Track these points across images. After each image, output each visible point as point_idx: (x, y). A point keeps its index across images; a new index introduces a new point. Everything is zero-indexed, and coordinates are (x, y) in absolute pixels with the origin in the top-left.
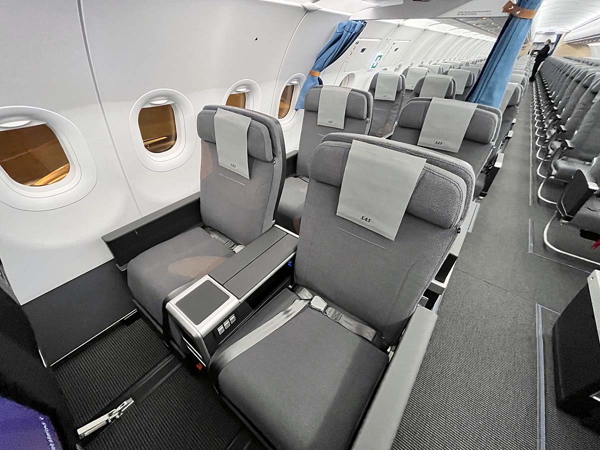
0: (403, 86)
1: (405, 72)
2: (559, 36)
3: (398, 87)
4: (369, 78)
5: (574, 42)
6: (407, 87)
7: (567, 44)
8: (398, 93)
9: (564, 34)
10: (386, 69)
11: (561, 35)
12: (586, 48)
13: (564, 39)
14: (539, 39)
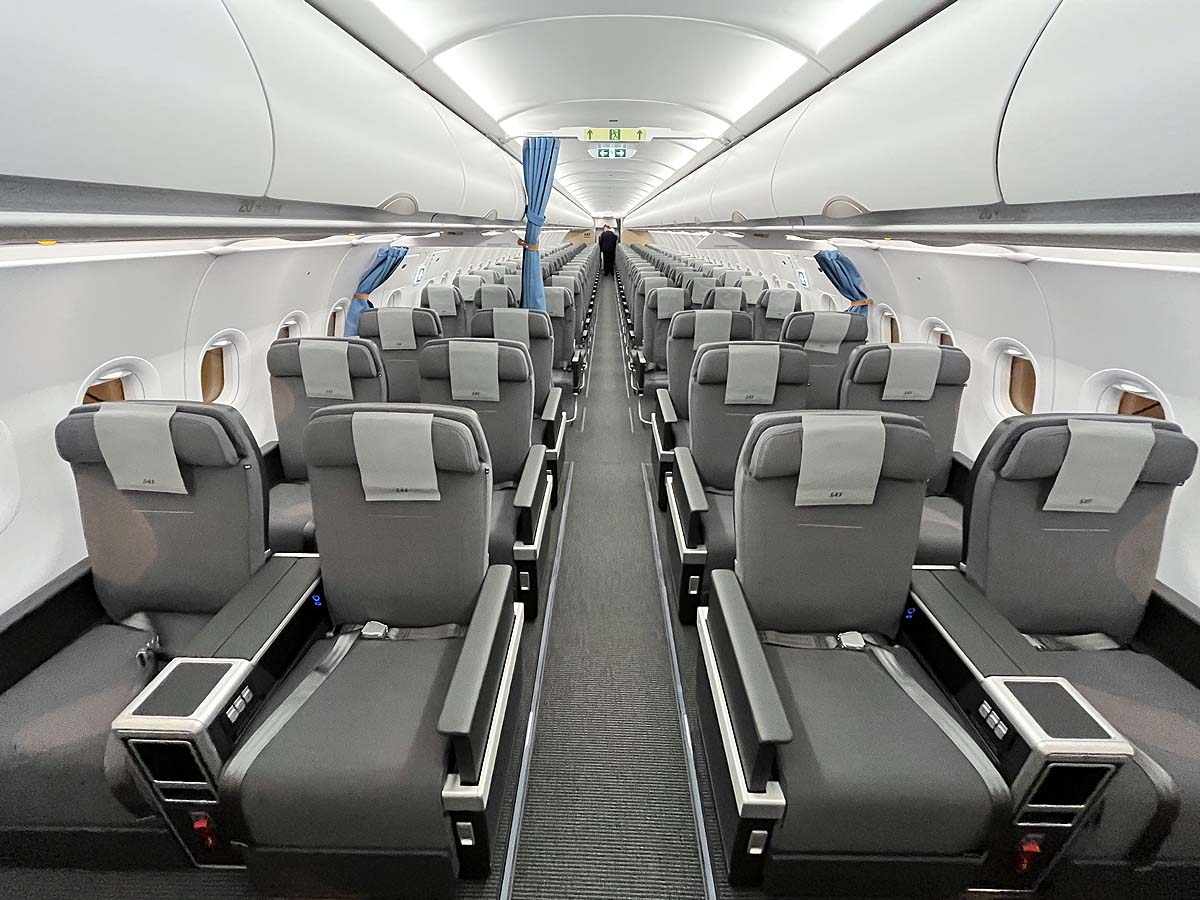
0: (461, 298)
1: (456, 282)
2: (619, 221)
3: (456, 300)
4: (416, 294)
6: (465, 298)
7: (629, 230)
8: (458, 307)
10: (432, 282)
11: (621, 220)
12: (646, 235)
13: (624, 224)
14: (600, 224)
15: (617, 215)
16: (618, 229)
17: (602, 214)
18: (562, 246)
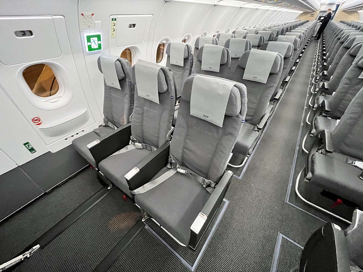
5: (348, 10)
7: (342, 11)
9: (341, 4)
11: (339, 5)
13: (342, 7)
14: (324, 8)
15: (338, 1)
16: (335, 11)
17: (327, 1)
18: (295, 21)
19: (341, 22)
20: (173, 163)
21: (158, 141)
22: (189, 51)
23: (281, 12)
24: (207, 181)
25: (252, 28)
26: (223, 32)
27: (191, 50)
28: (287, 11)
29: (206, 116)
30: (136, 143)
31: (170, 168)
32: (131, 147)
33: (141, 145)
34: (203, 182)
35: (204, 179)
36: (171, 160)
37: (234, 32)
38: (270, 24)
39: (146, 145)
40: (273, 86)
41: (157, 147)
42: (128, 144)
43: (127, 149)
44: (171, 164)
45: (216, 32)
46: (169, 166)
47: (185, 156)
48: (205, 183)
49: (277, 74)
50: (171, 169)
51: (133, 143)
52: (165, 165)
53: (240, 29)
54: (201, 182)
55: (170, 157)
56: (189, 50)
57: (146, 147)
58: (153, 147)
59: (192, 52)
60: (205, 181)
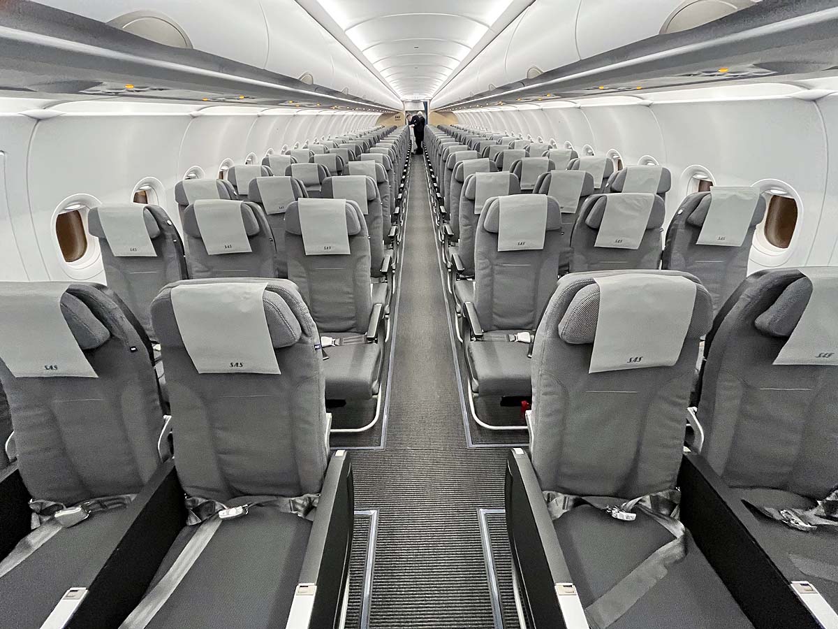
2: (426, 104)
5: (440, 110)
7: (434, 112)
9: (428, 102)
12: (451, 116)
13: (431, 106)
14: (409, 107)
15: (422, 97)
16: (426, 111)
17: (410, 97)
18: (376, 128)
19: (439, 127)
20: (202, 505)
21: (136, 473)
22: (161, 220)
23: (345, 117)
24: (299, 500)
25: (301, 148)
26: (239, 164)
27: (164, 216)
28: (355, 114)
29: (237, 364)
30: (57, 515)
31: (200, 521)
32: (40, 536)
33: (78, 509)
34: (294, 507)
35: (293, 499)
36: (194, 501)
37: (266, 162)
38: (333, 138)
39: (98, 502)
40: (365, 256)
41: (137, 487)
42: (28, 530)
43: (28, 547)
44: (197, 510)
45: (223, 165)
46: (193, 521)
47: (231, 472)
48: (299, 508)
49: (360, 234)
50: (200, 524)
51: (45, 519)
52: (183, 523)
53: (278, 153)
54: (290, 511)
55: (187, 495)
56: (159, 218)
57: (105, 506)
58: (124, 496)
59: (169, 222)
60: (296, 503)
